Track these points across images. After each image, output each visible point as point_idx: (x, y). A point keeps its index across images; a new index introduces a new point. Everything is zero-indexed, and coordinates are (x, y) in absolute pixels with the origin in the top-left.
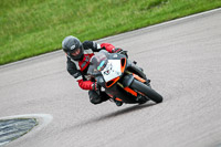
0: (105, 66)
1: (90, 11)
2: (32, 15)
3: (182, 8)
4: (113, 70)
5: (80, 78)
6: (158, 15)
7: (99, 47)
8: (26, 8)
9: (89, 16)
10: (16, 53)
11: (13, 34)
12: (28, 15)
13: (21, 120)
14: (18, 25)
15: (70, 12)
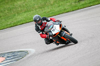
0: (52, 27)
1: (52, 3)
2: (26, 5)
3: (94, 2)
4: (56, 30)
5: (41, 33)
6: (83, 5)
7: (49, 20)
8: (23, 1)
9: (52, 5)
10: (18, 22)
11: (17, 13)
12: (24, 4)
13: (21, 51)
14: (20, 9)
15: (43, 3)
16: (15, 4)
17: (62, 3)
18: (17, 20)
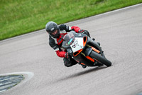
1: (58, 5)
2: (21, 8)
5: (58, 49)
6: (102, 8)
9: (58, 8)
10: (10, 33)
11: (9, 20)
12: (18, 8)
14: (12, 15)
15: (45, 6)
16: (6, 7)
17: (72, 5)
18: (9, 30)
